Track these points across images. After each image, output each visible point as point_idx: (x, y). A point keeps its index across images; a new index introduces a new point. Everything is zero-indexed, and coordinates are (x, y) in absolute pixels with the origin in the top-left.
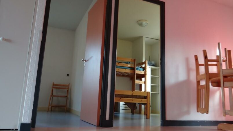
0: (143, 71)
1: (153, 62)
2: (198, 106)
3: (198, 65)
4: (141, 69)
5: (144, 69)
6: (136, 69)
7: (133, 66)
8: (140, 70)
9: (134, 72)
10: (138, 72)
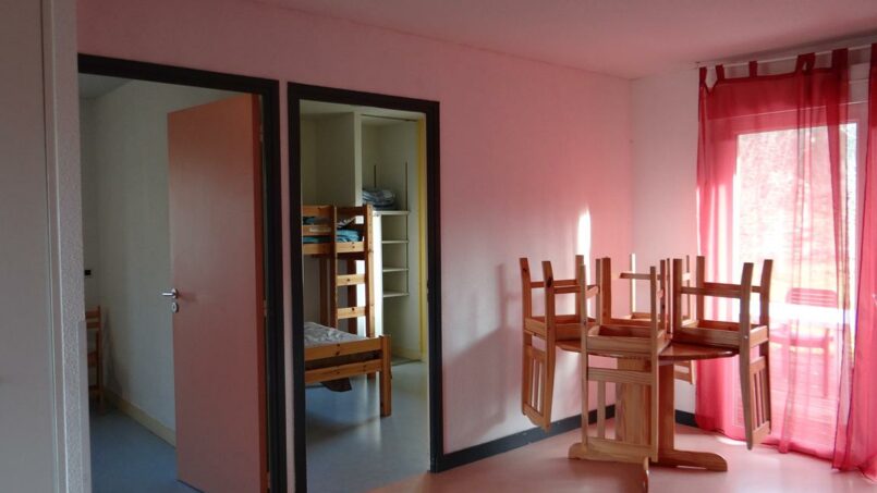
0: (360, 240)
1: (388, 195)
2: (525, 402)
3: (528, 285)
4: (353, 235)
5: (363, 232)
6: (336, 238)
7: (326, 230)
8: (348, 240)
9: (333, 247)
10: (343, 247)
